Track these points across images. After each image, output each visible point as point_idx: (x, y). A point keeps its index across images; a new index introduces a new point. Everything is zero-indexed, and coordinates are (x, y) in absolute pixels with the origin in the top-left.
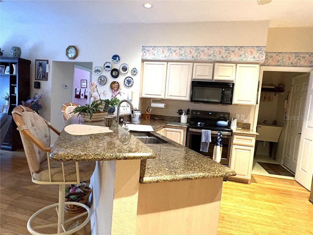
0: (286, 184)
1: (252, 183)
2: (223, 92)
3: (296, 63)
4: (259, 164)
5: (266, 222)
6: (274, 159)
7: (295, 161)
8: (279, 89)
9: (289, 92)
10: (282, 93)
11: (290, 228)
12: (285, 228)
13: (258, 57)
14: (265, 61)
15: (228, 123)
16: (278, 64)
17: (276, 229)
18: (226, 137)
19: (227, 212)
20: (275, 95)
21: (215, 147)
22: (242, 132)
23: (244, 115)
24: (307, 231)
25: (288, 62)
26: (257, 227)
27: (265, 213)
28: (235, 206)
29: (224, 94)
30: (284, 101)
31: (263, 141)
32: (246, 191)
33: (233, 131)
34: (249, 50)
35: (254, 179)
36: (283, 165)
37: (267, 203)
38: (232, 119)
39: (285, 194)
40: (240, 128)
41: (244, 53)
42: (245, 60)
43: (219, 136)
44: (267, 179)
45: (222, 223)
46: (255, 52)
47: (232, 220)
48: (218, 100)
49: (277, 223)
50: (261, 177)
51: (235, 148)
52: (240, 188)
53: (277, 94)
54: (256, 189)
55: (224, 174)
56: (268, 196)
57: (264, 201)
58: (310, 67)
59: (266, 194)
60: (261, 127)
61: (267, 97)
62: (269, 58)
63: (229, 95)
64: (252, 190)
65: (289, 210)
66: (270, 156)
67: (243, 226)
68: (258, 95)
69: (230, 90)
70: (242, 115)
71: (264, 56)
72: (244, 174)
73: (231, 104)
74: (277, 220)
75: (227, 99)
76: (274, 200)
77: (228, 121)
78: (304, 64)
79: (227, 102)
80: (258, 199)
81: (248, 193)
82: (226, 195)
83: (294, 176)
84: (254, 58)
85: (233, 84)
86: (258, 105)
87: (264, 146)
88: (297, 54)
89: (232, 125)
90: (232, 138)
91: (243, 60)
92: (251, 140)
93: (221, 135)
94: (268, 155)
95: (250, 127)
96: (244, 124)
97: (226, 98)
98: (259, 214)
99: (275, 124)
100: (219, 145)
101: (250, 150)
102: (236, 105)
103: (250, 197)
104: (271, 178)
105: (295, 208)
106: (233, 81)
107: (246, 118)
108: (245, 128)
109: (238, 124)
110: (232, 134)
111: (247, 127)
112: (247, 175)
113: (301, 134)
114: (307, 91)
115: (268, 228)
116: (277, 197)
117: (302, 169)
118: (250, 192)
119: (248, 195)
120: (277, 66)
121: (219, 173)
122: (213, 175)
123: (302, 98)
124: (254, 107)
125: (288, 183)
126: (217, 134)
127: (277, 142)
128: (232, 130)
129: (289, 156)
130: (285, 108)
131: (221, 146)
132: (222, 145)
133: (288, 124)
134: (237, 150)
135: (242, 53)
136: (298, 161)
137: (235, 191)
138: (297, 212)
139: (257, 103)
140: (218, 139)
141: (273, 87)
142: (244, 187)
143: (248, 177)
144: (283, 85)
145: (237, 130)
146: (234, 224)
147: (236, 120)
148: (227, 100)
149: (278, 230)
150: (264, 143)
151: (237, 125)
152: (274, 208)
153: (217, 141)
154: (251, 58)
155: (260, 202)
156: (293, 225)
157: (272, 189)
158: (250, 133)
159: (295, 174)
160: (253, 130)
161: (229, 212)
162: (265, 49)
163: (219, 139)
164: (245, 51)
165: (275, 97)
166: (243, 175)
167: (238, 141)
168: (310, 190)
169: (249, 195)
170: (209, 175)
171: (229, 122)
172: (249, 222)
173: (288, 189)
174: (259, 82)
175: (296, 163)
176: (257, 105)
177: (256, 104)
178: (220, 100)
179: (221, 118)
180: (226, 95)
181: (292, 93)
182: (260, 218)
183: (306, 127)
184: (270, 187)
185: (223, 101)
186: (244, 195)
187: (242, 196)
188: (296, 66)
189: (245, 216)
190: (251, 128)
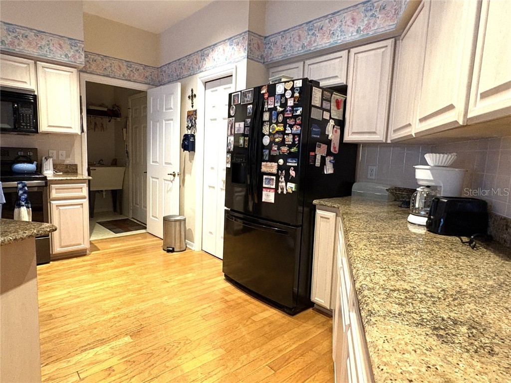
0: (137, 240)
1: (93, 253)
2: (16, 111)
3: (129, 75)
4: (100, 224)
5: (117, 293)
6: (121, 214)
7: (145, 209)
8: (114, 113)
9: (127, 118)
10: (119, 119)
11: (145, 287)
12: (140, 289)
13: (73, 56)
14: (86, 65)
15: (37, 166)
16: (106, 73)
17: (130, 295)
18: (36, 189)
19: (56, 306)
20: (109, 121)
21: (16, 210)
22: (65, 178)
23: (65, 152)
24: (162, 282)
25: (119, 73)
26: (105, 305)
27: (115, 282)
28: (69, 292)
29: (19, 114)
30: (122, 130)
31: (102, 191)
32: (84, 266)
33: (48, 179)
34: (56, 40)
35: (96, 247)
36: (133, 218)
37: (116, 270)
38: (43, 158)
39: (138, 251)
40: (61, 173)
41: (48, 45)
42: (50, 56)
43: (21, 189)
44: (113, 241)
45: (51, 323)
46: (66, 46)
47: (66, 313)
48: (8, 124)
49: (130, 288)
50: (105, 240)
51: (57, 206)
52: (73, 265)
53: (113, 120)
54: (100, 259)
55: (35, 231)
56: (117, 261)
57: (112, 269)
58: (146, 84)
59: (113, 260)
60: (95, 170)
61: (97, 123)
62: (91, 62)
63: (30, 116)
64: (93, 261)
65: (143, 268)
66: (115, 210)
67: (86, 312)
68: (82, 118)
69: (30, 108)
70: (60, 152)
71: (83, 57)
72: (78, 242)
73: (37, 132)
74: (129, 285)
75: (26, 123)
76: (124, 263)
77: (35, 162)
78: (139, 79)
79: (27, 128)
80: (104, 270)
81: (89, 267)
82: (50, 284)
83: (145, 228)
84: (66, 55)
85: (35, 97)
86: (85, 135)
87: (104, 197)
88: (129, 64)
89: (45, 169)
90: (48, 190)
91: (46, 56)
92: (82, 188)
93: (26, 188)
94: (111, 209)
95: (77, 169)
96: (67, 165)
97: (23, 121)
98: (108, 287)
99: (115, 163)
100: (23, 206)
101: (82, 204)
102: (47, 135)
103: (92, 272)
104: (118, 239)
105: (150, 263)
106: (34, 92)
107: (68, 156)
108: (69, 172)
109: (56, 168)
110: (46, 183)
111: (72, 169)
112: (82, 243)
113: (146, 172)
114: (146, 116)
115: (120, 299)
116: (128, 259)
117: (153, 216)
118: (91, 265)
119: (88, 270)
120: (104, 76)
121: (24, 233)
122: (14, 237)
123: (142, 126)
124: (78, 138)
125: (140, 238)
126: (17, 187)
127: (121, 188)
128: (46, 177)
129: (138, 205)
130: (124, 139)
131: (28, 207)
132: (30, 205)
133: (131, 161)
134: (61, 208)
135: (44, 43)
136: (147, 208)
137: (67, 272)
138: (151, 267)
139: (83, 131)
140: (19, 194)
141: (106, 109)
142: (81, 262)
143: (86, 245)
144: (117, 106)
145: (55, 175)
146: (71, 316)
147: (50, 161)
148: (27, 126)
149: (133, 295)
150: (104, 193)
151: (54, 168)
152: (126, 273)
153: (18, 198)
154: (61, 55)
155: (106, 272)
156: (148, 282)
157: (121, 252)
158: (78, 178)
159: (146, 225)
160: (84, 173)
161: (61, 304)
162: (83, 46)
163: (22, 194)
164: (48, 41)
165: (111, 125)
166: (77, 245)
167: (60, 193)
168: (162, 238)
169: (90, 269)
170: (4, 240)
171: (37, 164)
172: (93, 303)
173: (141, 245)
174: (81, 97)
175: (146, 211)
176: (83, 133)
177: (81, 133)
178: (13, 124)
179: (21, 159)
180: (23, 116)
181: (130, 119)
182: (109, 292)
183: (151, 163)
184: (119, 250)
185: (19, 127)
186: (81, 272)
187: (79, 275)
188: (130, 80)
189: (87, 298)
190: (79, 171)
